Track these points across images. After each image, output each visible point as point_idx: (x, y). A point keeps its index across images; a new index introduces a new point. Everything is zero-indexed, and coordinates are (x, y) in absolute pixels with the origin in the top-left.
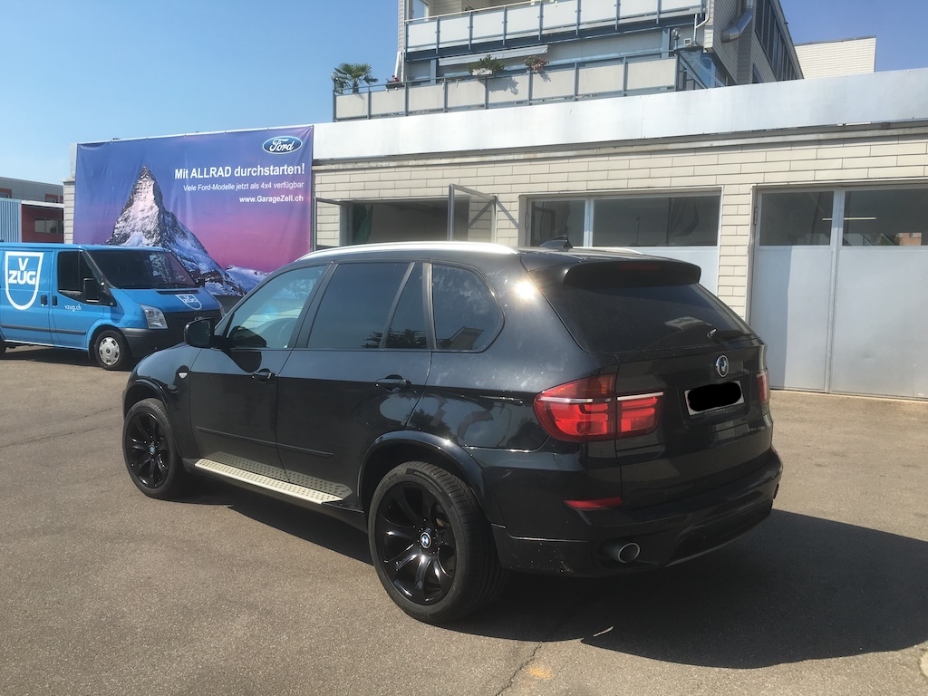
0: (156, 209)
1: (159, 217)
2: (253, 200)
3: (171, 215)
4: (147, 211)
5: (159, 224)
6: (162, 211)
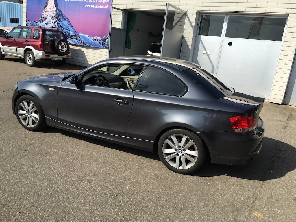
0: (55, 8)
1: (56, 12)
2: (90, 6)
3: (61, 11)
4: (52, 8)
5: (56, 14)
6: (57, 9)
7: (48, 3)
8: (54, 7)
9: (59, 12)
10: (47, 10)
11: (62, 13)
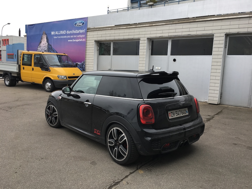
1: (48, 46)
2: (72, 41)
3: (51, 46)
4: (45, 44)
5: (48, 48)
6: (49, 44)
7: (42, 41)
8: (46, 43)
9: (50, 47)
10: (41, 45)
11: (51, 47)
